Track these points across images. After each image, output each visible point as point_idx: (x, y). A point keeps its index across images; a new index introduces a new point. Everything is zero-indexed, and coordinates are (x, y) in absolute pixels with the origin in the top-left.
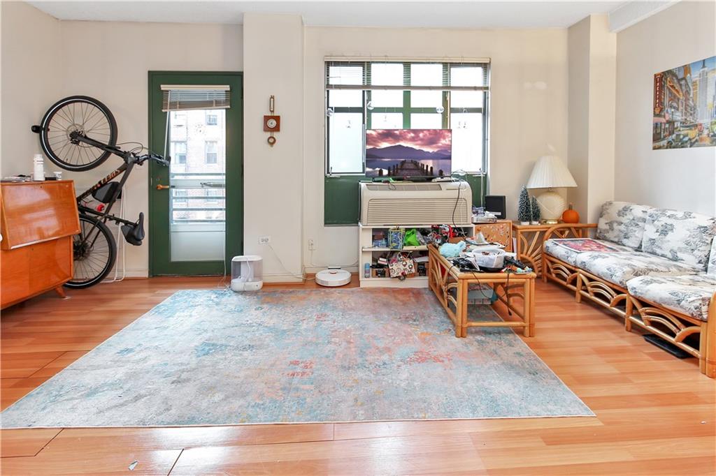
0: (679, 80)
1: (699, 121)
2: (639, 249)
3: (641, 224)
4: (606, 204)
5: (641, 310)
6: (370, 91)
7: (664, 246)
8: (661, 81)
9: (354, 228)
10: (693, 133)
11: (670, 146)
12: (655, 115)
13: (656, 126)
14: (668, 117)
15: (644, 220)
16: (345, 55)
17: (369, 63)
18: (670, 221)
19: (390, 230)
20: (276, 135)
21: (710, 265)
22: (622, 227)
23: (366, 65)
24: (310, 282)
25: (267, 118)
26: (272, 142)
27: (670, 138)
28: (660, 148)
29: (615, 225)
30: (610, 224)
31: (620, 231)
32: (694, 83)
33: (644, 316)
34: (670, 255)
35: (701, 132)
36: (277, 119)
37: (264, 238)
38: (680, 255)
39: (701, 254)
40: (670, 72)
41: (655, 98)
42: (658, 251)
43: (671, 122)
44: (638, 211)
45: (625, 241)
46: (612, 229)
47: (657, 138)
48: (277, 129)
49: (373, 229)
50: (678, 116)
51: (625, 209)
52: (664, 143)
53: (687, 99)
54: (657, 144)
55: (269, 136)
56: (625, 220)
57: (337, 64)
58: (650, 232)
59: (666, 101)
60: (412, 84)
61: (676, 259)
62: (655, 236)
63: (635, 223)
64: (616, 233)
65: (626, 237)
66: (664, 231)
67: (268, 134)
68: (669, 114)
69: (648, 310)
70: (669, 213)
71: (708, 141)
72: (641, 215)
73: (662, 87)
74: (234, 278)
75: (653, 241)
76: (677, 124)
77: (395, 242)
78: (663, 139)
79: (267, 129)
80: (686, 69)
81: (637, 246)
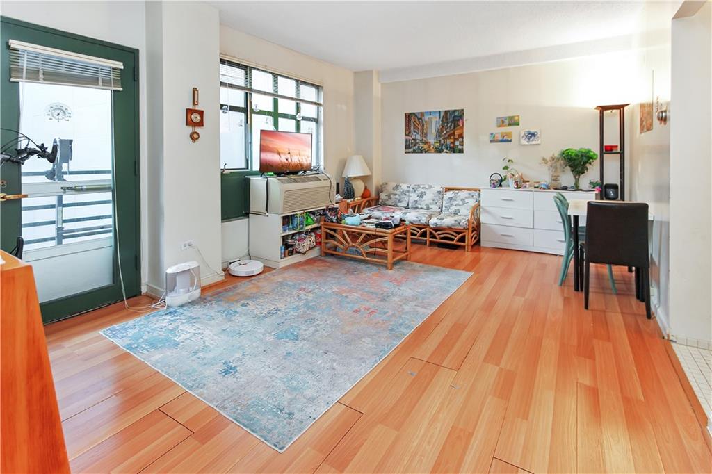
0: (419, 119)
1: (429, 141)
2: (407, 207)
3: (407, 193)
4: (383, 184)
5: (436, 234)
6: (251, 94)
7: (422, 203)
8: (409, 117)
9: (246, 220)
10: (426, 146)
11: (414, 152)
12: (406, 135)
13: (406, 141)
14: (413, 137)
15: (408, 191)
16: (237, 56)
17: (251, 68)
18: (423, 190)
19: (297, 215)
20: (198, 130)
21: (444, 208)
22: (397, 197)
23: (248, 70)
25: (189, 112)
26: (194, 137)
27: (415, 148)
28: (409, 153)
29: (392, 196)
30: (389, 196)
31: (396, 199)
32: (426, 122)
33: (437, 237)
34: (425, 207)
35: (430, 147)
36: (201, 113)
37: (187, 242)
38: (430, 206)
39: (439, 204)
40: (414, 114)
41: (406, 126)
42: (419, 206)
43: (415, 140)
44: (404, 187)
45: (399, 204)
46: (390, 198)
47: (407, 147)
48: (201, 124)
49: (281, 217)
50: (418, 137)
51: (397, 186)
52: (412, 150)
53: (423, 129)
54: (407, 151)
56: (398, 192)
58: (414, 197)
59: (412, 128)
60: (279, 93)
61: (428, 209)
62: (417, 199)
63: (404, 193)
64: (394, 200)
65: (400, 201)
66: (421, 196)
67: (192, 129)
68: (414, 135)
69: (439, 232)
70: (422, 186)
71: (433, 151)
72: (407, 189)
73: (409, 121)
75: (416, 202)
76: (418, 141)
77: (302, 224)
78: (411, 148)
79: (190, 123)
80: (422, 114)
81: (406, 205)
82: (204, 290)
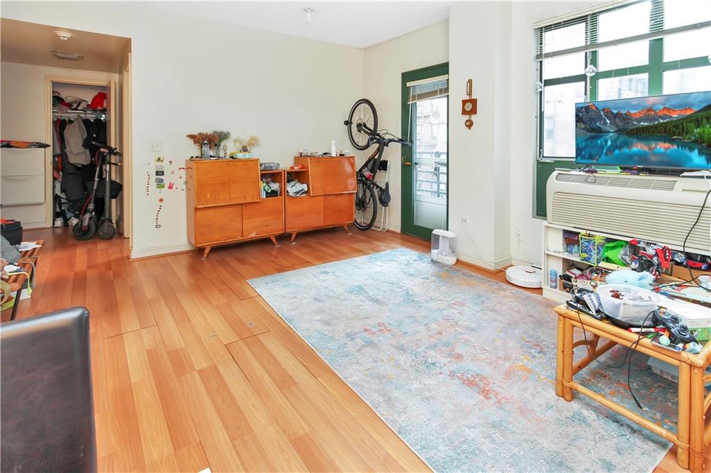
6: (594, 52)
17: (594, 16)
19: (580, 236)
20: (473, 118)
23: (590, 20)
24: (499, 275)
25: (464, 102)
26: (469, 124)
36: (474, 102)
37: (464, 218)
48: (474, 111)
49: (563, 230)
55: (468, 119)
57: (548, 28)
60: (666, 28)
67: (467, 117)
74: (434, 249)
77: (586, 252)
79: (464, 112)
82: (458, 261)
